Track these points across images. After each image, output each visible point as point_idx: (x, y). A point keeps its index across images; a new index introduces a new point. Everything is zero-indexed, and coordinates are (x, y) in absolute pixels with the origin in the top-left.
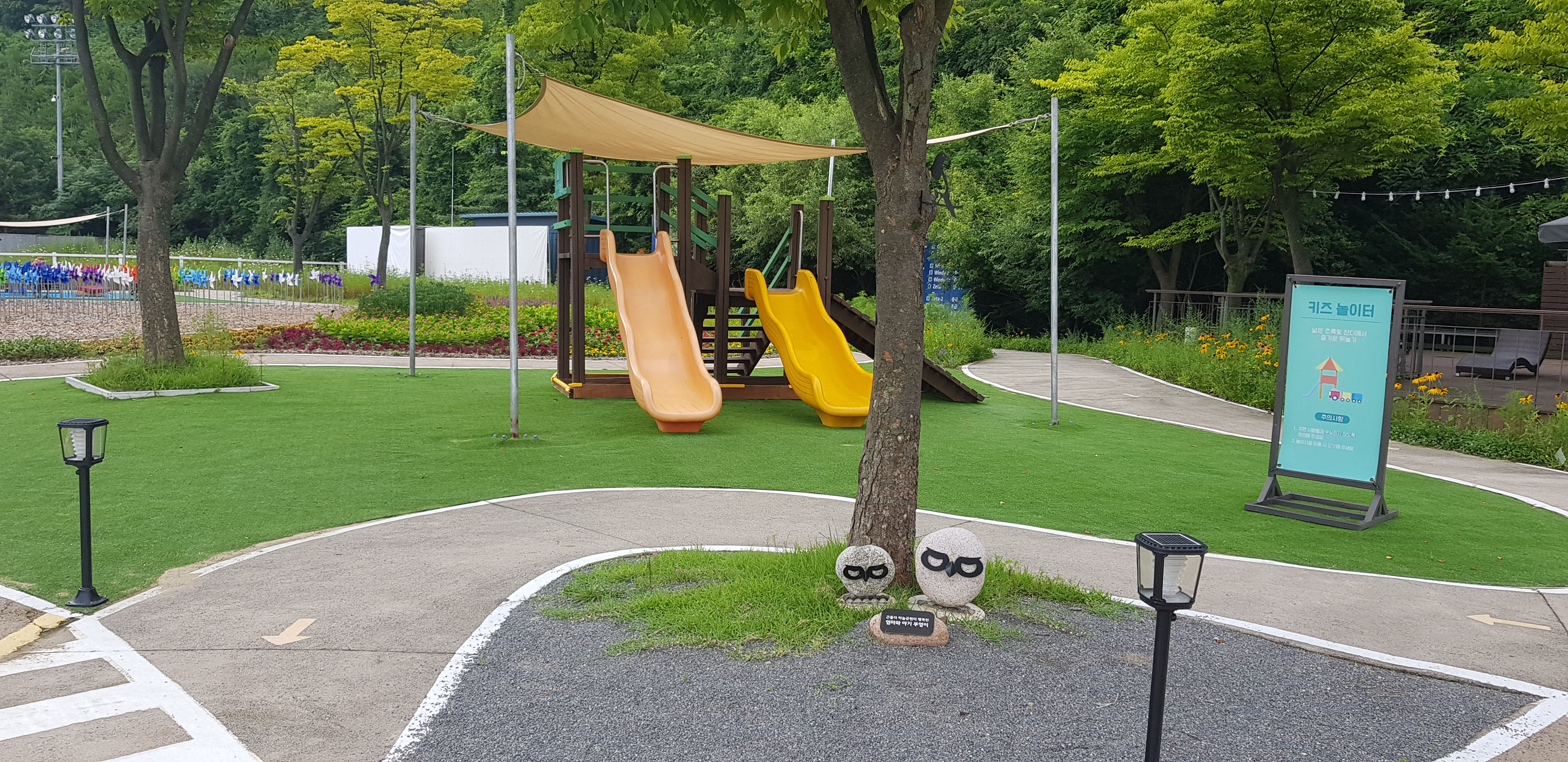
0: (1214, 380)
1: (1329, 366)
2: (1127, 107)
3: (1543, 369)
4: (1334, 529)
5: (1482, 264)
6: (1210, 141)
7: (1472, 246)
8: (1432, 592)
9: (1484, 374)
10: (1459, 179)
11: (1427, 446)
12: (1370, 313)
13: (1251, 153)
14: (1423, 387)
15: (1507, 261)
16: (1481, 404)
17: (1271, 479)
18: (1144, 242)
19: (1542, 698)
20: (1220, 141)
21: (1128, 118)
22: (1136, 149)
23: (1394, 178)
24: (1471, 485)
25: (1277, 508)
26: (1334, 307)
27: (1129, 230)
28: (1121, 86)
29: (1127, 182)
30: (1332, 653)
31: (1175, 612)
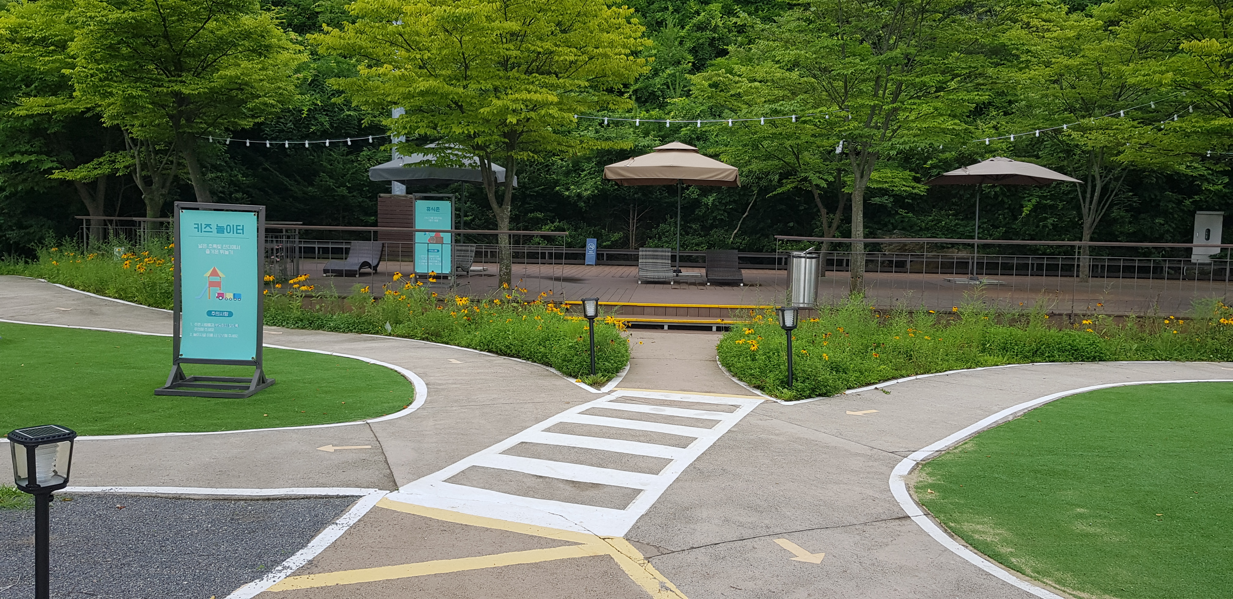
0: (137, 290)
1: (214, 273)
2: (41, 56)
3: (382, 267)
4: (227, 400)
5: (338, 195)
6: (114, 91)
7: (331, 183)
8: (295, 436)
9: (339, 273)
10: (318, 134)
11: (302, 328)
12: (241, 231)
13: (151, 104)
14: (296, 286)
15: (355, 194)
16: (337, 295)
17: (176, 367)
18: (69, 175)
19: (361, 497)
20: (123, 91)
21: (43, 65)
22: (55, 94)
23: (273, 131)
24: (329, 353)
25: (182, 390)
26: (214, 227)
27: (55, 165)
28: (33, 37)
29: (49, 121)
30: (214, 497)
31: (53, 492)
